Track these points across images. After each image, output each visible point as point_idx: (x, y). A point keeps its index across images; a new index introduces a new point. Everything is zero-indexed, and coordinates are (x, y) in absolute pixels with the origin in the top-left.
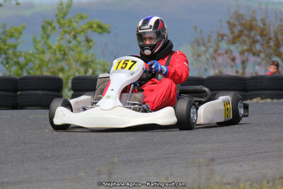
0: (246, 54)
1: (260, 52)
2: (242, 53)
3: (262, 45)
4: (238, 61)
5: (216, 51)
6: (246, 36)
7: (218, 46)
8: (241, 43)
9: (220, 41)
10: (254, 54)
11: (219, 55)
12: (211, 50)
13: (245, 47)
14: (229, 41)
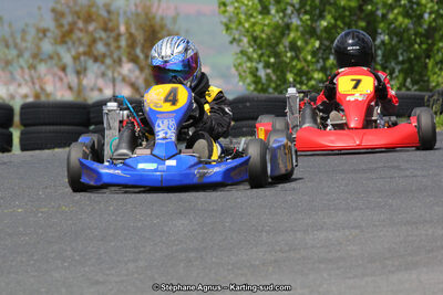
0: (82, 58)
1: (104, 56)
2: (76, 58)
3: (107, 45)
5: (35, 55)
6: (81, 30)
7: (38, 47)
8: (74, 43)
9: (41, 39)
10: (96, 60)
11: (41, 60)
12: (27, 54)
13: (81, 49)
14: (55, 39)
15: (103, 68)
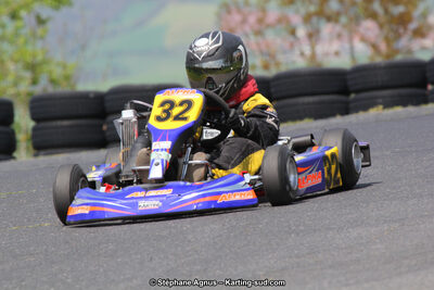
0: (315, 20)
1: (338, 14)
2: (307, 19)
4: (301, 32)
5: (260, 21)
7: (264, 10)
8: (303, 2)
10: (329, 19)
11: (268, 26)
12: (252, 19)
13: (312, 9)
15: (338, 28)
